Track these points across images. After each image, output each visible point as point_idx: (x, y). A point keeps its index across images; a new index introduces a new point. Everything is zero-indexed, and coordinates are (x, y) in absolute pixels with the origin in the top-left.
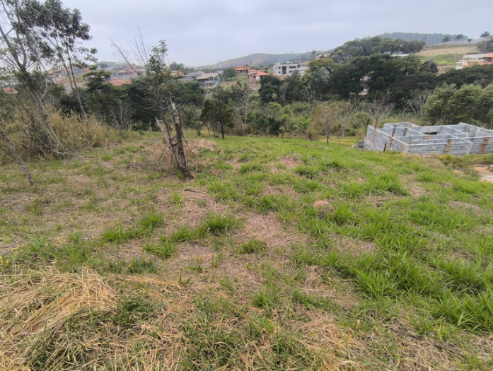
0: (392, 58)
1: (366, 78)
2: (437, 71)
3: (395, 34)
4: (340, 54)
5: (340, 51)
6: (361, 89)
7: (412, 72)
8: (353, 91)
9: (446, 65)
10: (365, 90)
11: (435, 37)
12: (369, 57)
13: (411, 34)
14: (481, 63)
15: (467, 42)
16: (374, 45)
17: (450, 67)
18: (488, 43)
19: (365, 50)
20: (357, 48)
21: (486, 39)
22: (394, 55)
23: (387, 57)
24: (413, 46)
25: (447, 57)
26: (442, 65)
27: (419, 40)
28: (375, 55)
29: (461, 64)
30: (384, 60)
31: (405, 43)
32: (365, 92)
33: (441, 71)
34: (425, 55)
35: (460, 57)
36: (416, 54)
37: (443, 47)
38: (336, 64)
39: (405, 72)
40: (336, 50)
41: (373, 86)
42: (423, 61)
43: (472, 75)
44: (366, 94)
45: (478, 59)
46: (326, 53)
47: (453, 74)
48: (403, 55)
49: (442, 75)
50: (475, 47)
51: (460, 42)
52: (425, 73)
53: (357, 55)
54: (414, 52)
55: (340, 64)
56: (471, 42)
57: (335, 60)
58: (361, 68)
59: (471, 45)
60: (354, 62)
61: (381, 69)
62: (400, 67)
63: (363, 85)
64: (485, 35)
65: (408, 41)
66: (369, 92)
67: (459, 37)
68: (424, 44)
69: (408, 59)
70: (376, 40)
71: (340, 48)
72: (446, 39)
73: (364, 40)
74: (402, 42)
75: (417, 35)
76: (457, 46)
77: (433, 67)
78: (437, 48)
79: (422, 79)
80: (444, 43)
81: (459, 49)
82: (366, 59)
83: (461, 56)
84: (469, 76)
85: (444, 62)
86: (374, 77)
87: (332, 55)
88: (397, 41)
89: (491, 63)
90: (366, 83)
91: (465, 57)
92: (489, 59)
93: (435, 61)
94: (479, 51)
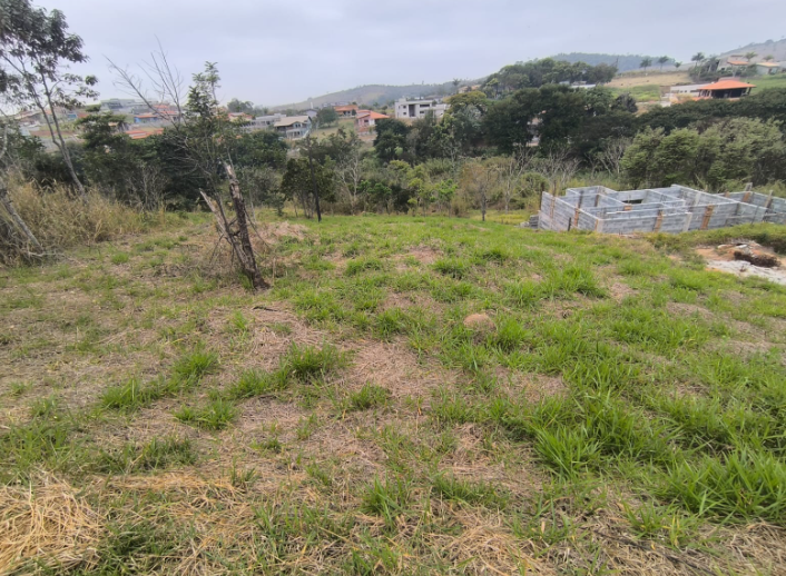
0: (572, 90)
1: (536, 121)
2: (636, 109)
3: (573, 55)
4: (496, 85)
5: (496, 80)
6: (530, 138)
7: (601, 110)
8: (518, 141)
9: (647, 101)
10: (535, 139)
11: (630, 59)
12: (538, 90)
13: (597, 56)
14: (695, 97)
15: (674, 68)
16: (544, 71)
17: (653, 103)
18: (703, 69)
19: (531, 79)
20: (521, 76)
21: (699, 64)
22: (574, 87)
23: (565, 89)
24: (601, 73)
25: (649, 89)
26: (643, 101)
27: (609, 64)
28: (547, 86)
29: (668, 100)
30: (560, 93)
31: (590, 68)
32: (535, 142)
33: (642, 109)
34: (619, 86)
35: (665, 89)
36: (606, 85)
37: (642, 74)
38: (491, 100)
39: (591, 111)
40: (490, 78)
41: (547, 134)
42: (615, 95)
43: (684, 115)
44: (536, 144)
45: (691, 92)
46: (474, 83)
47: (657, 114)
48: (587, 87)
49: (643, 115)
50: (686, 75)
51: (665, 68)
52: (619, 113)
53: (520, 86)
54: (603, 82)
55: (497, 100)
56: (680, 68)
57: (489, 94)
58: (528, 105)
59: (681, 72)
60: (517, 97)
61: (556, 107)
62: (584, 104)
63: (532, 132)
64: (698, 57)
65: (594, 65)
66: (542, 141)
67: (663, 60)
68: (616, 70)
69: (593, 92)
70: (547, 64)
71: (495, 76)
72: (646, 63)
73: (529, 65)
74: (584, 66)
75: (605, 56)
76: (661, 74)
77: (631, 105)
78: (634, 75)
79: (615, 121)
80: (642, 69)
81: (664, 77)
82: (535, 93)
83: (668, 87)
84: (681, 116)
85: (645, 97)
86: (547, 119)
87: (484, 85)
88: (578, 65)
89: (710, 97)
90: (536, 128)
91: (673, 89)
92: (706, 92)
93: (633, 95)
94: (691, 81)
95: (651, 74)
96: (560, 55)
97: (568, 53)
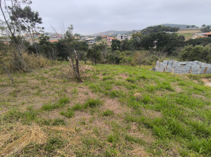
0: (166, 34)
1: (155, 42)
2: (185, 39)
3: (167, 24)
4: (145, 32)
5: (145, 30)
6: (154, 46)
7: (174, 39)
8: (150, 47)
10: (155, 46)
11: (183, 26)
12: (156, 33)
13: (174, 25)
14: (203, 36)
15: (196, 28)
16: (159, 28)
17: (190, 38)
18: (205, 29)
19: (155, 30)
20: (152, 29)
21: (204, 27)
22: (167, 33)
23: (164, 33)
24: (175, 29)
25: (189, 34)
26: (187, 37)
27: (177, 27)
28: (159, 32)
29: (194, 37)
30: (163, 34)
31: (171, 28)
32: (155, 47)
33: (187, 39)
34: (180, 33)
35: (194, 34)
36: (176, 32)
37: (187, 30)
38: (144, 36)
39: (171, 39)
40: (143, 30)
41: (158, 45)
42: (179, 35)
43: (199, 41)
44: (155, 48)
45: (201, 35)
46: (139, 31)
47: (191, 41)
48: (170, 33)
49: (187, 41)
50: (200, 30)
51: (193, 28)
52: (180, 40)
53: (151, 32)
54: (175, 32)
55: (145, 36)
56: (198, 28)
57: (143, 34)
58: (153, 37)
59: (198, 29)
60: (150, 35)
61: (162, 38)
62: (170, 37)
63: (154, 44)
64: (204, 26)
65: (173, 27)
66: (157, 47)
67: (193, 26)
68: (179, 29)
69: (172, 34)
70: (159, 27)
71: (145, 29)
72: (188, 27)
73: (154, 27)
74: (170, 27)
75: (176, 25)
76: (192, 30)
77: (183, 38)
78: (184, 30)
79: (178, 42)
80: (187, 28)
81: (193, 31)
82: (155, 34)
84: (198, 41)
85: (187, 36)
86: (159, 41)
87: (141, 32)
88: (168, 27)
89: (207, 36)
90: (156, 43)
91: (196, 34)
92: (206, 35)
93: (184, 36)
94: (201, 32)
95: (189, 30)
96: (163, 24)
97: (166, 24)
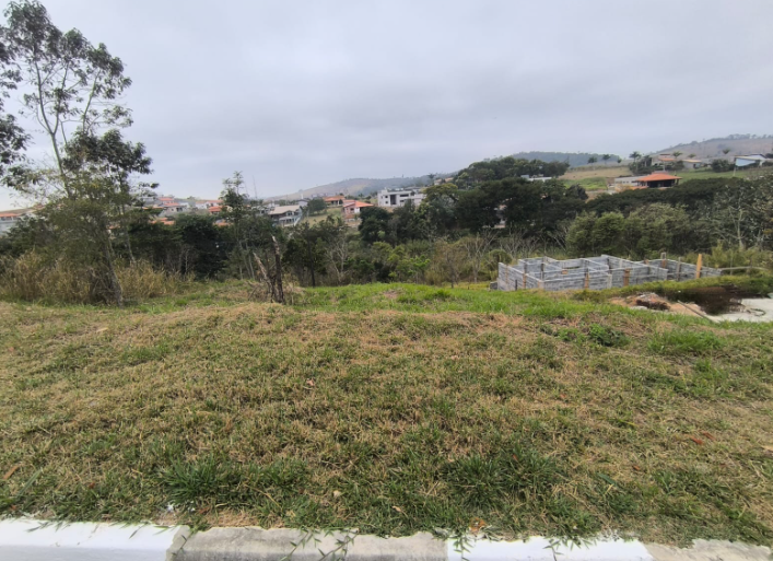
0: (529, 182)
1: (502, 207)
2: (587, 197)
3: (532, 153)
4: (466, 178)
5: (465, 174)
6: (498, 221)
7: (557, 199)
8: (487, 224)
9: (596, 189)
10: (502, 222)
11: (581, 156)
12: (500, 182)
13: (552, 154)
14: (634, 186)
15: (616, 164)
16: (507, 167)
17: (602, 192)
18: (640, 165)
19: (497, 173)
20: (487, 171)
21: (637, 160)
22: (532, 180)
23: (523, 182)
24: (555, 168)
25: (597, 180)
26: (593, 190)
27: (561, 161)
28: (507, 179)
29: (613, 189)
30: (519, 185)
31: (545, 164)
32: (502, 225)
33: (592, 196)
34: (570, 178)
35: (611, 181)
36: (560, 177)
37: (591, 169)
38: (462, 190)
39: (548, 199)
40: (461, 172)
41: (511, 216)
42: (568, 186)
43: (623, 201)
44: (503, 227)
45: (631, 183)
46: (447, 176)
47: (601, 201)
48: (544, 179)
49: (591, 201)
50: (627, 169)
51: (609, 163)
52: (571, 200)
53: (487, 179)
54: (557, 175)
55: (467, 190)
56: (620, 164)
57: (460, 185)
58: (493, 195)
59: (623, 166)
60: (483, 188)
61: (518, 196)
62: (540, 192)
63: (501, 217)
64: (635, 155)
65: (548, 162)
66: (508, 223)
67: (606, 157)
68: (568, 166)
69: (547, 183)
70: (509, 161)
71: (465, 170)
72: (592, 160)
73: (494, 162)
74: (540, 163)
75: (559, 154)
76: (606, 168)
77: (581, 193)
78: (584, 169)
79: (568, 207)
80: (590, 165)
81: (609, 171)
82: (498, 185)
83: (613, 178)
85: (594, 186)
86: (510, 206)
87: (456, 178)
88: (534, 161)
89: (646, 187)
90: (502, 213)
91: (617, 180)
92: (642, 183)
93: (584, 186)
94: (630, 173)
95: (599, 168)
96: (522, 154)
97: (528, 151)
